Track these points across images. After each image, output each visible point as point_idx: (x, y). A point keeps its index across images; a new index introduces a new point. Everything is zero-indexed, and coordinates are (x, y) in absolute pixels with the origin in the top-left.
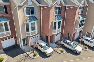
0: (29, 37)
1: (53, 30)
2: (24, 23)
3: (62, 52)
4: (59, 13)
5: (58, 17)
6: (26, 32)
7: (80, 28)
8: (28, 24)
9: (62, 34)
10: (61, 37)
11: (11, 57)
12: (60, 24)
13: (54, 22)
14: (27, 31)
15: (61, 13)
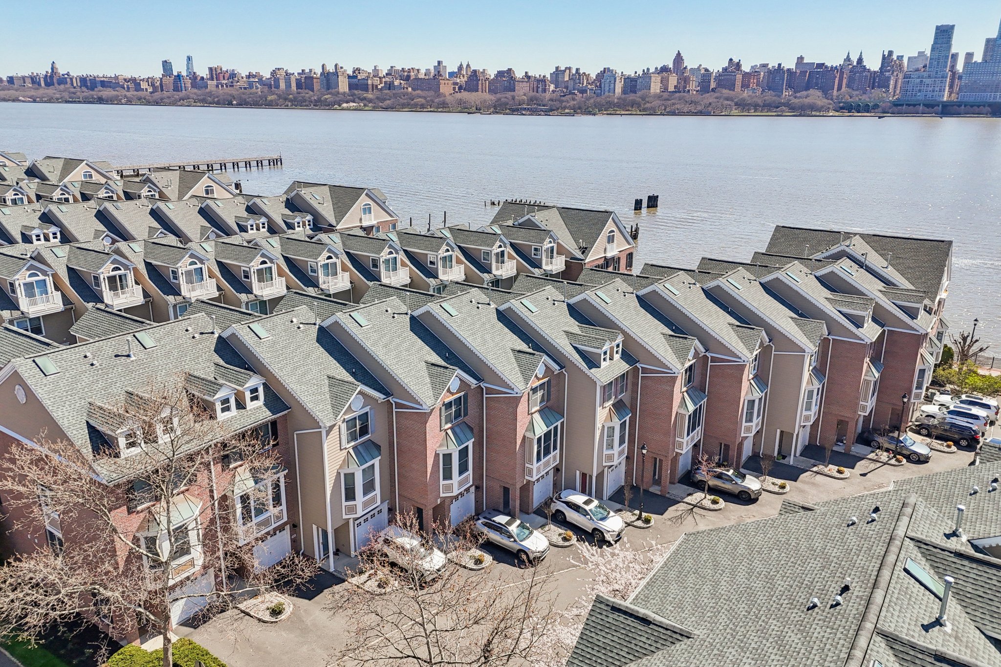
0: (351, 522)
1: (442, 482)
2: (339, 474)
3: (478, 561)
4: (460, 415)
5: (454, 433)
6: (344, 503)
7: (543, 461)
8: (353, 474)
9: (478, 488)
10: (476, 502)
11: (306, 598)
12: (467, 456)
13: (444, 455)
14: (347, 499)
15: (466, 414)
